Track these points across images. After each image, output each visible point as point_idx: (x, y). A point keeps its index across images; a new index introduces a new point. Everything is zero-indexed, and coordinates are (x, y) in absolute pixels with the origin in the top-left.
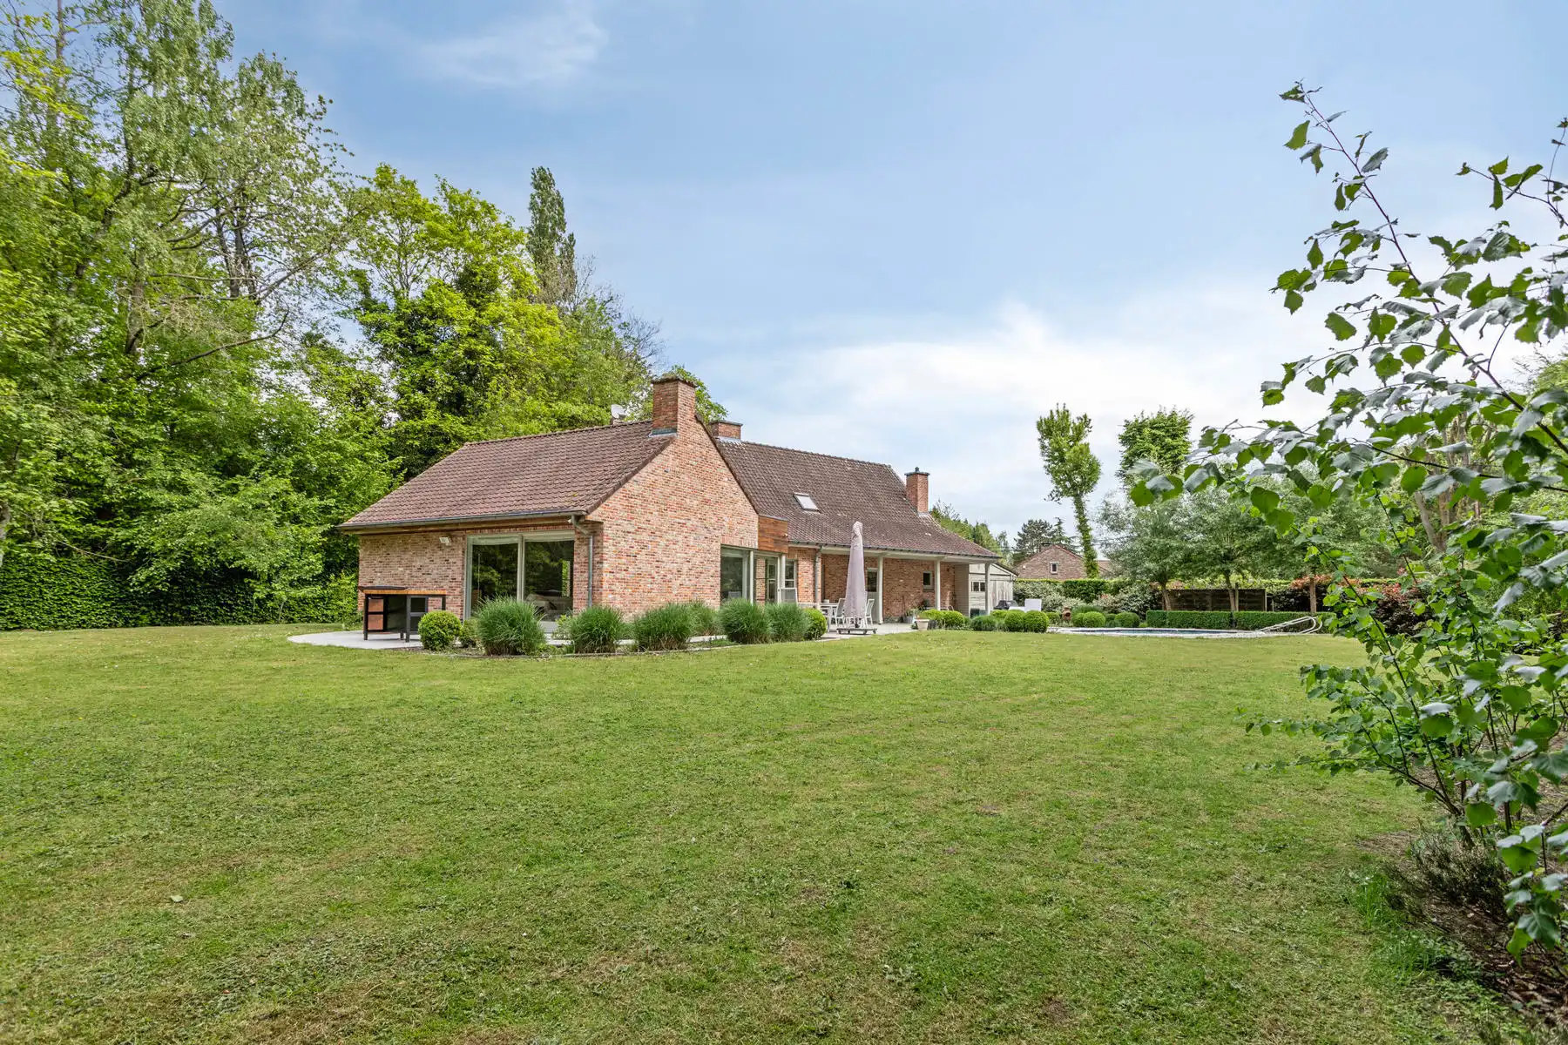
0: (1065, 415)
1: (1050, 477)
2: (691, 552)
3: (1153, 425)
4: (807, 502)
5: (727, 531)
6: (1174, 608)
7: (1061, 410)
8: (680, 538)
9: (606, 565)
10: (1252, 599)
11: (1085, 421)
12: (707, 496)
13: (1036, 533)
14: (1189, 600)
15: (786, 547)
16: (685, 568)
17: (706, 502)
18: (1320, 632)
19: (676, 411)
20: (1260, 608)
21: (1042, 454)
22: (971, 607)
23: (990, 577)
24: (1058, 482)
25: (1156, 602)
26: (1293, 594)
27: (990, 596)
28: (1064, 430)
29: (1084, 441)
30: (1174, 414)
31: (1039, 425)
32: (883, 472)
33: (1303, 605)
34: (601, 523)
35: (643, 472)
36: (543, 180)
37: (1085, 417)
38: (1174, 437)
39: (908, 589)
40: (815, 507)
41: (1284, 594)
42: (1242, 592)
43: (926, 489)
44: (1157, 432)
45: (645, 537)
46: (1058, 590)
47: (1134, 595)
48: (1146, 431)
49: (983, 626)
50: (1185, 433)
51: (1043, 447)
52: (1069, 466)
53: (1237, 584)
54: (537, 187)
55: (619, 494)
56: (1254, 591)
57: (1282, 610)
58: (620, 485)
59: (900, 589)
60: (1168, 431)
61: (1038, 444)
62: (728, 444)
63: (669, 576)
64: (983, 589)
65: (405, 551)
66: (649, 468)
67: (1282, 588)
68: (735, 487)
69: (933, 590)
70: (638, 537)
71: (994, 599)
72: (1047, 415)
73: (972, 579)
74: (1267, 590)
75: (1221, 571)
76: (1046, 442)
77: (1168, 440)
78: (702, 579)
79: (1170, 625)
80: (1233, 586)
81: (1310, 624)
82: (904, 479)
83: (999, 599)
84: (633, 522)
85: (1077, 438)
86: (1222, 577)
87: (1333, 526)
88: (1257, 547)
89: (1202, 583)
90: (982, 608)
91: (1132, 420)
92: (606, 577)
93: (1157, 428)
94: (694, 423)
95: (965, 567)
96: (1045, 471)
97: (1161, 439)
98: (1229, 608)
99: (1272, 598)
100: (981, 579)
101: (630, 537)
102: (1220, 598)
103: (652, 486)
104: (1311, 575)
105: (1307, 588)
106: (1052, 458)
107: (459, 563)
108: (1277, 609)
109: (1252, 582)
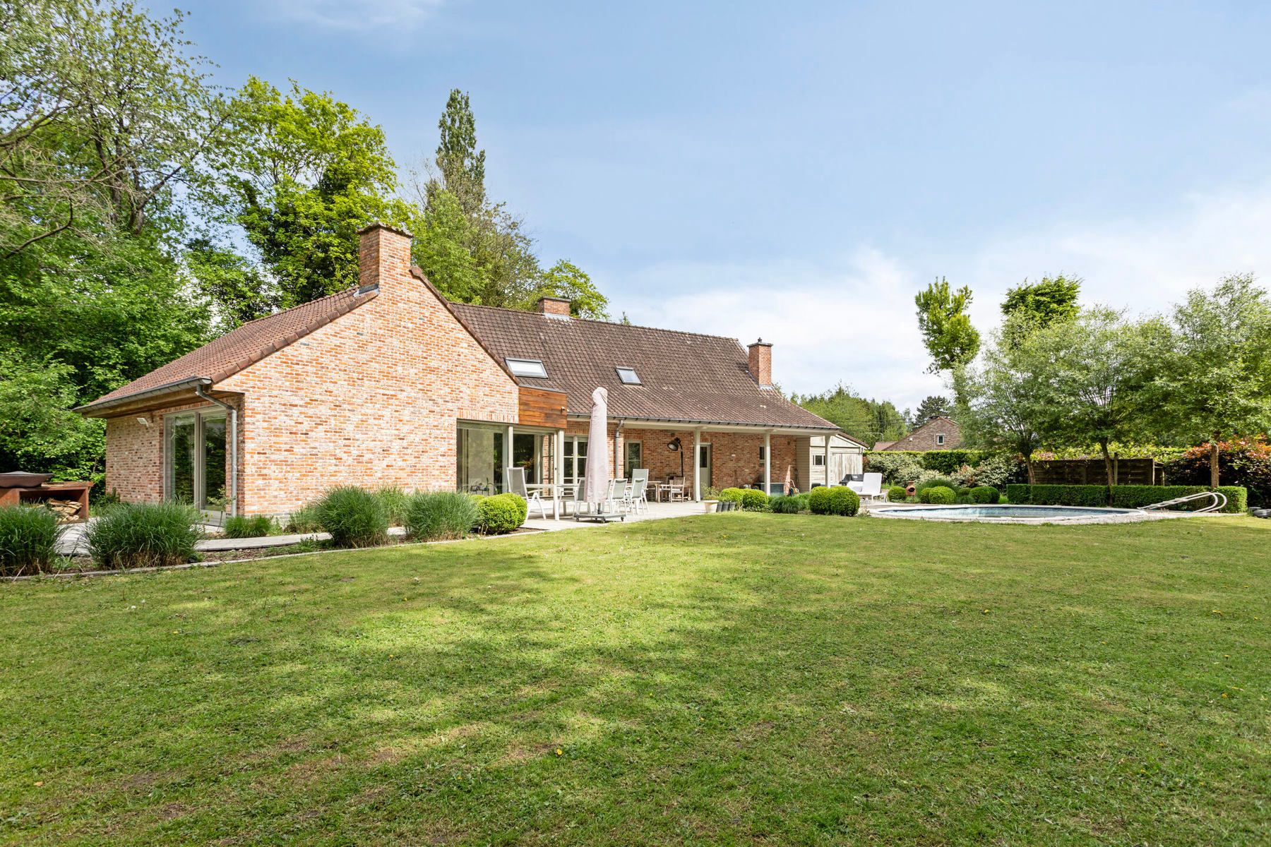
0: (944, 288)
1: (929, 350)
2: (405, 428)
3: (1037, 292)
4: (629, 376)
5: (467, 403)
6: (1042, 481)
7: (940, 283)
8: (387, 413)
10: (1137, 470)
11: (966, 293)
12: (433, 364)
13: (932, 408)
14: (1059, 472)
15: (565, 421)
16: (396, 445)
17: (431, 370)
18: (1223, 511)
19: (378, 264)
20: (1146, 480)
21: (922, 328)
22: (812, 481)
23: (830, 450)
24: (937, 355)
25: (1021, 475)
26: (1190, 463)
27: (830, 470)
28: (942, 303)
29: (964, 313)
30: (1061, 279)
31: (918, 300)
32: (728, 345)
33: (1202, 477)
34: (243, 394)
35: (319, 334)
37: (966, 289)
38: (1060, 302)
39: (741, 463)
40: (638, 381)
41: (1177, 463)
42: (1123, 463)
43: (769, 360)
44: (1043, 299)
45: (324, 411)
46: (919, 463)
47: (998, 469)
48: (1030, 299)
49: (785, 506)
50: (1073, 298)
51: (921, 320)
52: (946, 339)
53: (1116, 454)
55: (274, 359)
56: (1139, 461)
57: (1174, 483)
58: (276, 348)
59: (731, 464)
60: (1053, 297)
61: (917, 318)
62: (553, 321)
63: (367, 456)
64: (825, 462)
66: (328, 328)
67: (1175, 457)
68: (481, 353)
70: (311, 412)
72: (925, 289)
73: (813, 452)
74: (1156, 460)
75: (1094, 440)
76: (925, 316)
77: (1054, 306)
78: (424, 458)
79: (1035, 501)
80: (1112, 456)
81: (1210, 501)
82: (747, 350)
84: (302, 393)
85: (957, 309)
86: (1098, 446)
87: (1245, 379)
88: (1141, 409)
89: (1073, 453)
90: (823, 482)
91: (1015, 289)
93: (1042, 295)
94: (409, 278)
95: (806, 439)
96: (924, 345)
97: (1046, 305)
98: (1105, 482)
99: (1161, 468)
100: (821, 452)
101: (296, 411)
102: (1096, 470)
103: (336, 351)
104: (1212, 441)
105: (1207, 456)
106: (930, 331)
107: (158, 446)
108: (1168, 482)
109: (1134, 452)
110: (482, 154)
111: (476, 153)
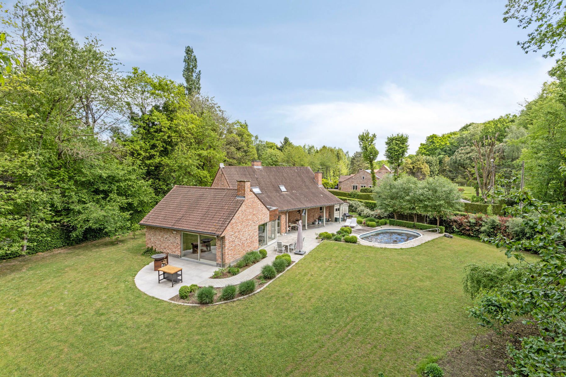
0: (368, 134)
2: (250, 232)
3: (396, 139)
4: (283, 188)
6: (398, 217)
7: (366, 132)
8: (247, 229)
9: (226, 248)
10: (421, 217)
11: (374, 136)
12: (254, 213)
14: (402, 215)
15: (278, 216)
16: (248, 237)
17: (254, 215)
19: (245, 191)
21: (360, 147)
22: (335, 216)
27: (341, 212)
28: (367, 139)
29: (374, 143)
30: (402, 136)
31: (359, 137)
32: (307, 170)
34: (225, 236)
35: (236, 215)
36: (189, 51)
37: (374, 134)
38: (403, 144)
39: (315, 213)
40: (285, 190)
42: (418, 215)
45: (237, 234)
46: (363, 205)
48: (394, 141)
50: (407, 142)
51: (360, 145)
52: (368, 153)
54: (187, 53)
55: (229, 225)
58: (230, 222)
60: (401, 142)
61: (358, 143)
64: (339, 210)
65: (161, 232)
66: (237, 213)
69: (323, 212)
70: (235, 235)
71: (342, 213)
72: (361, 134)
76: (361, 143)
77: (401, 145)
78: (253, 239)
79: (396, 225)
81: (437, 230)
83: (344, 213)
84: (233, 231)
85: (372, 142)
90: (338, 217)
91: (390, 137)
92: (226, 251)
93: (398, 141)
95: (333, 205)
97: (399, 144)
98: (414, 220)
100: (338, 207)
101: (233, 236)
102: (411, 216)
103: (239, 218)
106: (363, 148)
107: (179, 239)
110: (200, 71)
111: (197, 71)
